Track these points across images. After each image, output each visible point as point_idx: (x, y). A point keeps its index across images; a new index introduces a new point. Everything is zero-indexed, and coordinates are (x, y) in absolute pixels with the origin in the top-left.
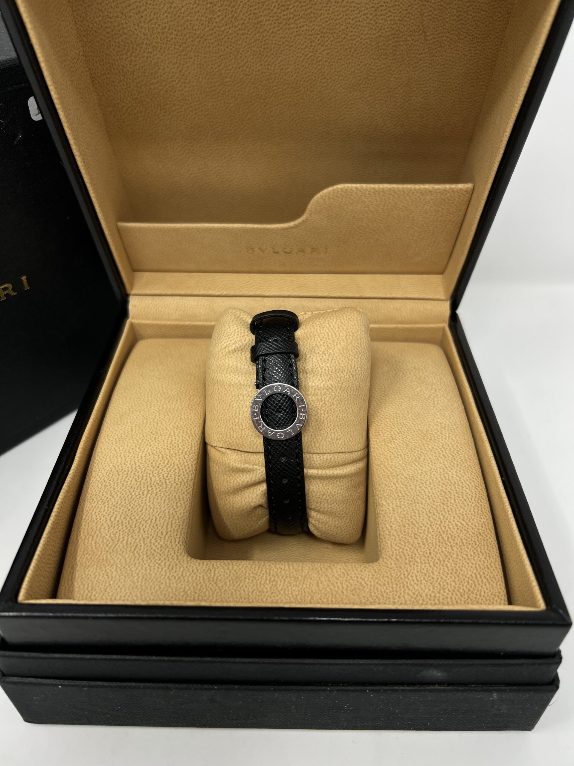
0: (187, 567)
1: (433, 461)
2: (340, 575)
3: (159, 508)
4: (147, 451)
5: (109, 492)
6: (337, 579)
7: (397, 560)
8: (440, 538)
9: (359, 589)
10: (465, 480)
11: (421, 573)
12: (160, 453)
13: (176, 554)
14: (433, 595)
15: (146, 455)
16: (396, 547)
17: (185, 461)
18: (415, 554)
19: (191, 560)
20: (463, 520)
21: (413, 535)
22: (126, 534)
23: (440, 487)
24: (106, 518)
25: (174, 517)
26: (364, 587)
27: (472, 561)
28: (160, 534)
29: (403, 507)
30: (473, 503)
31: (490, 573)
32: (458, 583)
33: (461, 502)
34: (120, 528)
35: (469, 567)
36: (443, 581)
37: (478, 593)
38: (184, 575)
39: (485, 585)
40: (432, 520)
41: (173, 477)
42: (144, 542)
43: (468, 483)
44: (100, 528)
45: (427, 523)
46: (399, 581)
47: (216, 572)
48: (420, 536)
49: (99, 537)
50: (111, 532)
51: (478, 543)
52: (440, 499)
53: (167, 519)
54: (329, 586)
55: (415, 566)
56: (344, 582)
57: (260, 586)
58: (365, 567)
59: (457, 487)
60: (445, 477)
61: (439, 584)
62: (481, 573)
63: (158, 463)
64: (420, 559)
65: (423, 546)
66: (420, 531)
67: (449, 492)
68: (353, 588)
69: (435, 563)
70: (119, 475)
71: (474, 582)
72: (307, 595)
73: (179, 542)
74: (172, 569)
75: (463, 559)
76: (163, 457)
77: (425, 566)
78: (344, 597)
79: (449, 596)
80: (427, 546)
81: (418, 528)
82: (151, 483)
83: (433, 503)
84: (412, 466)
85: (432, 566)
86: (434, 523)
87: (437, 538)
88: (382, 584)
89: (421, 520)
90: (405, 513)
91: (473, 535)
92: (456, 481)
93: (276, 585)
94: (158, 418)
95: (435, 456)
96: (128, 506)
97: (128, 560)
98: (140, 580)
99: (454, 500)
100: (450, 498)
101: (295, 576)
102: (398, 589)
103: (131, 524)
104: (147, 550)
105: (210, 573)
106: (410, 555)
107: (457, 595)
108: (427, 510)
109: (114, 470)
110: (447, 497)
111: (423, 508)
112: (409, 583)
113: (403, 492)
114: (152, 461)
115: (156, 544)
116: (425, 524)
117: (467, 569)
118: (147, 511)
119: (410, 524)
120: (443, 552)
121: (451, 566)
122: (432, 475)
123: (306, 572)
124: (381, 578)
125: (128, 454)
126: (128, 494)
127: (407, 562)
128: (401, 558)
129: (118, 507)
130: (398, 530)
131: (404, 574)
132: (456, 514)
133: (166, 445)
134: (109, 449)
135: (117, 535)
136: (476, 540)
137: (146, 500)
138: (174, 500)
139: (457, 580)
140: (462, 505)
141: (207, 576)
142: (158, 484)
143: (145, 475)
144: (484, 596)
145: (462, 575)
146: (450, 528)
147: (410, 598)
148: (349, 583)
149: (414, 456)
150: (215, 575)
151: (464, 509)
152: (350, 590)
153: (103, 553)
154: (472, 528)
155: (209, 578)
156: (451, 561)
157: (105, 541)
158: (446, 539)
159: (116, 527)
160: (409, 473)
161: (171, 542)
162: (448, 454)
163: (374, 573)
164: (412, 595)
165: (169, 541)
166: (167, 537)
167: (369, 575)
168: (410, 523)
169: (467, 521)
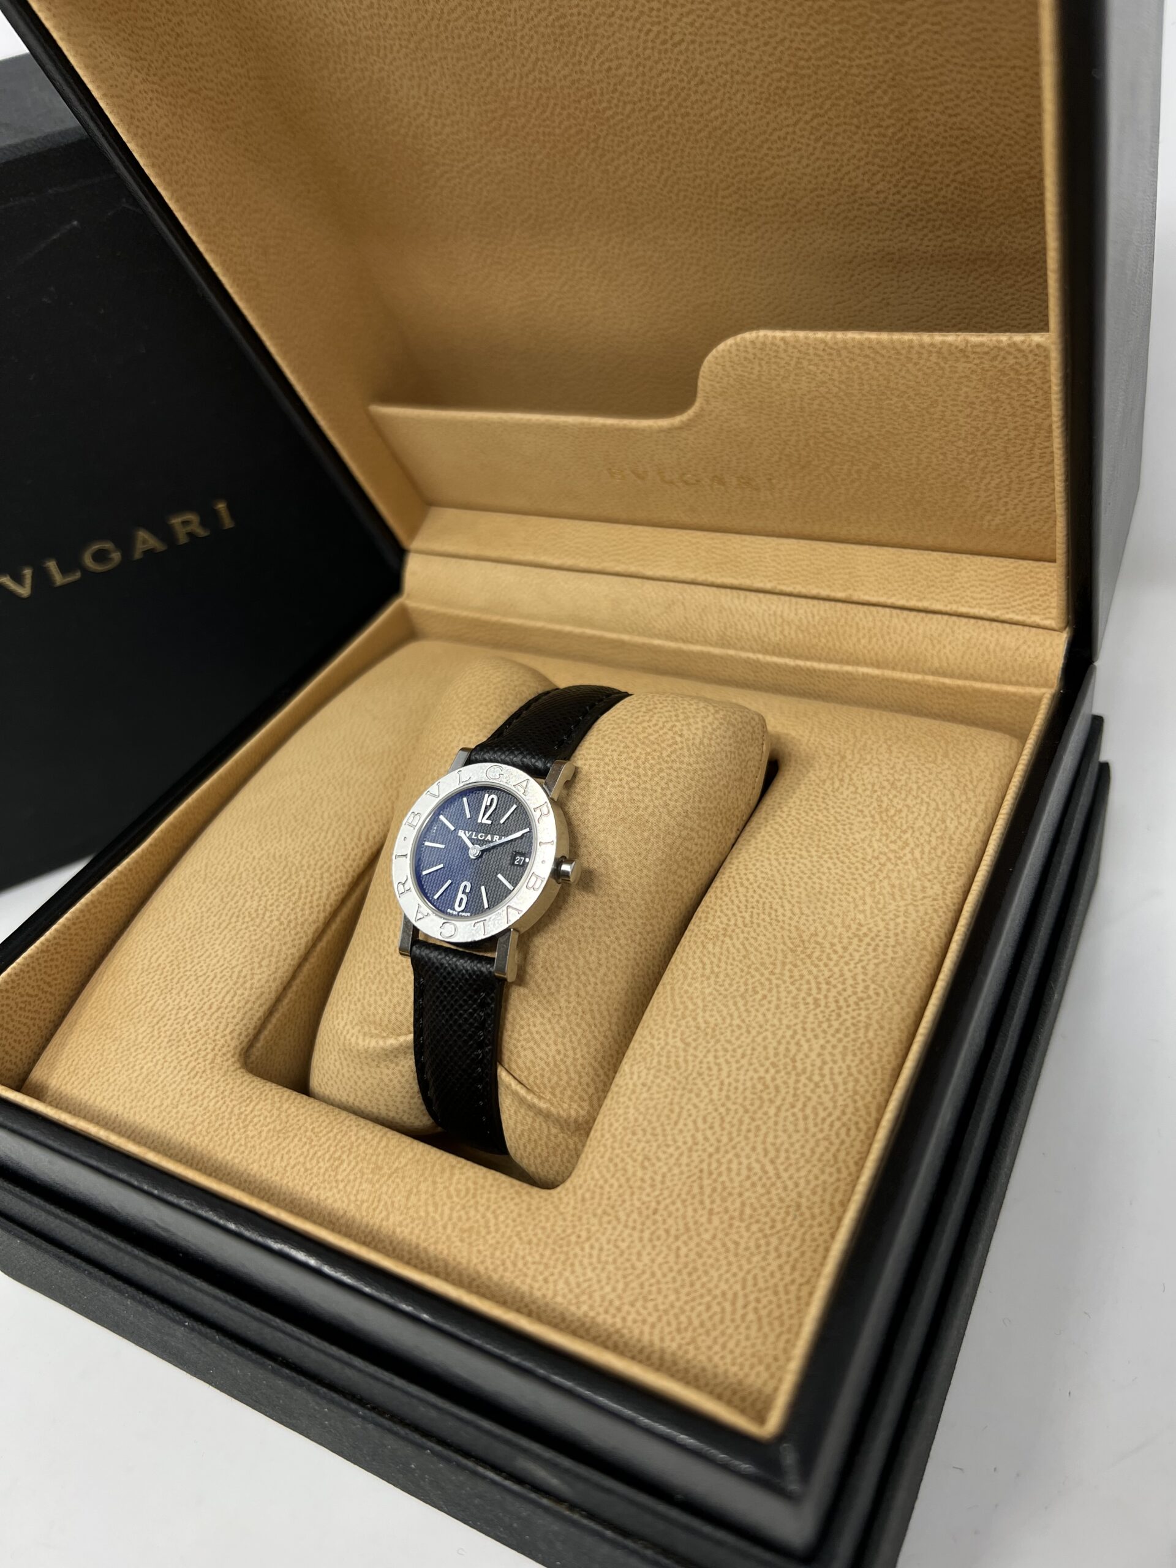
0: (219, 1081)
1: (783, 1007)
3: (229, 959)
5: (174, 909)
6: (449, 1197)
7: (584, 1200)
8: (696, 1185)
9: (478, 1233)
10: (836, 1070)
11: (615, 1245)
14: (617, 1303)
16: (596, 1172)
17: (319, 883)
18: (624, 1201)
20: (772, 1162)
21: (640, 1158)
22: (159, 992)
23: (762, 1071)
24: (147, 954)
25: (245, 982)
27: (744, 1262)
28: (206, 1007)
29: (655, 1089)
30: (822, 1131)
33: (791, 1119)
34: (156, 977)
35: (727, 1271)
36: (653, 1281)
38: (206, 1094)
41: (281, 908)
42: (177, 1014)
44: (131, 969)
45: (685, 1143)
46: (561, 1247)
47: (258, 1107)
48: (653, 1165)
49: (122, 985)
50: (141, 980)
52: (745, 1098)
53: (231, 983)
54: (426, 1204)
56: (458, 1208)
57: (311, 1159)
58: (517, 1192)
59: (804, 1081)
60: (788, 1050)
61: (642, 1286)
64: (628, 1216)
65: (648, 1190)
66: (660, 1154)
67: (777, 1087)
68: (467, 1226)
69: (654, 1237)
72: (381, 1207)
74: (195, 1077)
75: (722, 1250)
77: (630, 1235)
78: (444, 1238)
79: (650, 1320)
80: (657, 1193)
81: (659, 1147)
82: (240, 911)
83: (723, 1100)
84: (726, 1006)
85: (646, 1240)
86: (700, 1147)
87: (689, 1181)
88: (525, 1239)
89: (676, 1131)
92: (809, 1068)
93: (337, 1167)
95: (795, 998)
96: (187, 941)
97: (140, 1038)
98: (140, 1078)
99: (779, 1109)
100: (771, 1101)
101: (380, 1163)
102: (552, 1263)
103: (174, 975)
104: (175, 1030)
106: (613, 1198)
107: (669, 1324)
108: (702, 1113)
109: (203, 871)
110: (765, 1097)
111: (695, 1106)
112: (580, 1258)
113: (673, 1058)
114: (265, 870)
115: (192, 1023)
116: (680, 1144)
117: (721, 1276)
118: (208, 960)
119: (649, 1130)
120: (684, 1217)
121: (687, 1256)
122: (759, 1039)
123: (403, 1163)
124: (531, 1228)
127: (599, 1211)
130: (619, 1138)
131: (579, 1237)
133: (303, 845)
135: (145, 990)
136: (779, 1218)
137: (217, 939)
138: (261, 951)
139: (684, 1291)
141: (240, 1109)
145: (703, 1285)
146: (729, 1170)
147: (566, 1291)
148: (467, 1213)
149: (746, 984)
150: (252, 1112)
151: (790, 1137)
154: (785, 1188)
155: (241, 1113)
156: (692, 1244)
157: (126, 993)
158: (708, 1190)
159: (152, 975)
160: (711, 1020)
162: (831, 999)
163: (524, 1212)
164: (573, 1285)
165: (216, 1024)
166: (215, 1016)
167: (512, 1212)
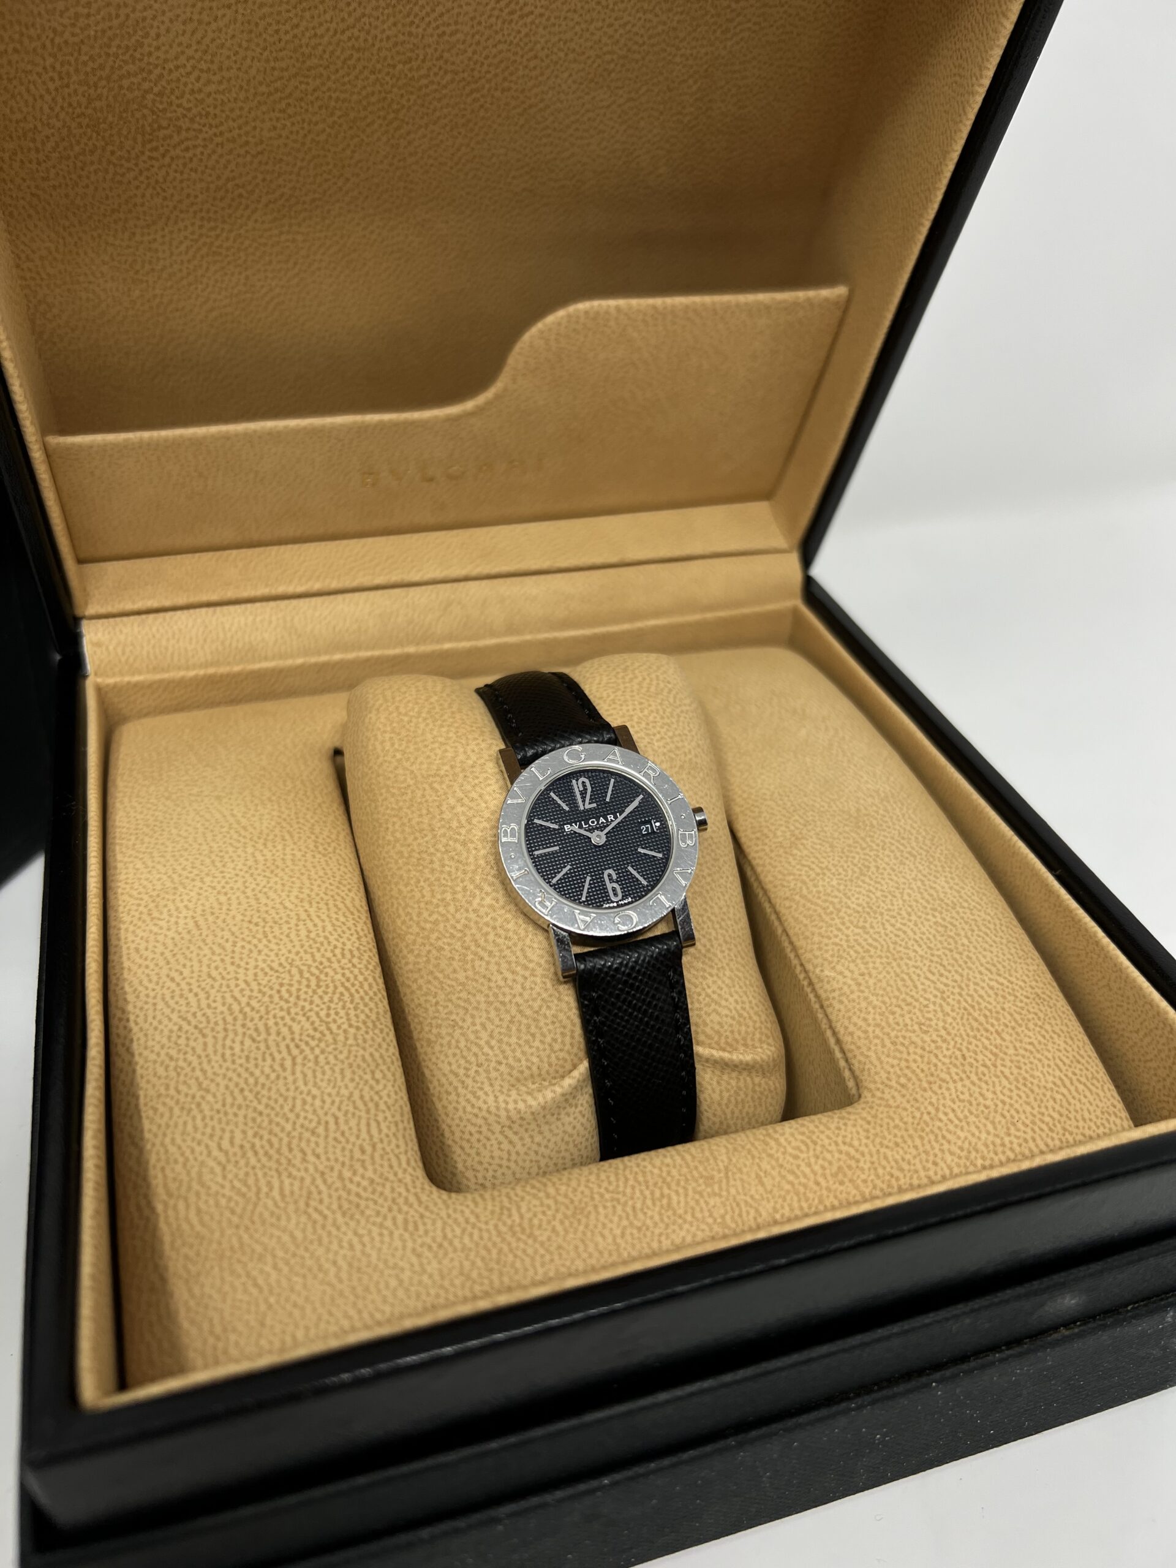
0: (449, 1216)
1: (896, 868)
2: (798, 1148)
3: (334, 1092)
4: (256, 967)
5: (192, 1082)
6: (796, 1157)
7: (903, 1086)
8: (971, 1021)
9: (849, 1167)
10: (969, 894)
11: (960, 1101)
12: (291, 964)
13: (413, 1190)
14: (998, 1141)
15: (256, 975)
16: (890, 1060)
17: (356, 971)
18: (936, 1065)
19: (450, 1198)
20: (999, 975)
21: (916, 1027)
22: (274, 1173)
23: (930, 917)
24: (207, 1146)
25: (377, 1105)
26: (858, 1161)
27: (1046, 1053)
28: (357, 1154)
29: (874, 972)
30: (1001, 937)
31: (1085, 1071)
32: (1035, 1105)
33: (980, 939)
34: (253, 1161)
35: (1043, 1067)
36: (1007, 1107)
37: (1079, 1117)
38: (450, 1235)
39: (1085, 1097)
40: (942, 987)
41: (342, 1013)
42: (325, 1182)
43: (977, 899)
44: (200, 1175)
45: (936, 996)
46: (923, 1130)
47: (523, 1210)
48: (930, 1026)
49: (204, 1197)
50: (230, 1176)
51: (1041, 1015)
52: (941, 942)
53: (363, 1114)
54: (783, 1177)
55: (944, 1090)
56: (813, 1160)
57: (635, 1216)
58: (843, 1118)
59: (961, 910)
60: (931, 895)
61: (1003, 1116)
62: (1070, 1074)
63: (293, 990)
64: (949, 1073)
65: (944, 1046)
66: (926, 1015)
67: (951, 924)
68: (834, 1169)
69: (980, 1075)
70: (204, 1036)
71: (1064, 1095)
72: (744, 1209)
73: (408, 1163)
74: (416, 1228)
75: (1028, 1054)
76: (301, 972)
77: (964, 1086)
78: (825, 1192)
79: (1028, 1137)
80: (952, 1043)
81: (921, 1011)
82: (293, 1040)
83: (929, 952)
84: (860, 887)
85: (977, 1082)
86: (947, 993)
87: (964, 1021)
88: (891, 1145)
89: (921, 993)
90: (884, 984)
91: (1028, 1001)
92: (955, 900)
93: (669, 1204)
94: (253, 886)
95: (896, 858)
96: (255, 1103)
97: (299, 1235)
98: (344, 1275)
99: (966, 937)
100: (959, 935)
101: (704, 1173)
102: (928, 1147)
103: (276, 1145)
104: (339, 1198)
105: (510, 1216)
106: (926, 1069)
107: (1042, 1130)
108: (925, 969)
109: (186, 1027)
110: (952, 934)
111: (916, 967)
112: (944, 1128)
113: (864, 943)
114: (277, 987)
115: (356, 1179)
116: (933, 999)
117: (1042, 1072)
118: (307, 1107)
119: (903, 1004)
120: (986, 1048)
121: (1012, 1074)
122: (906, 897)
123: (724, 1158)
124: (886, 1133)
125: (209, 980)
126: (246, 1075)
127: (925, 1085)
128: (909, 1080)
129: (230, 1111)
130: (883, 1024)
131: (929, 1113)
132: (982, 965)
133: (297, 943)
134: (155, 979)
135: (251, 1181)
136: (1036, 1010)
137: (295, 1082)
138: (364, 1065)
139: (1032, 1099)
140: (987, 946)
141: (505, 1224)
142: (313, 1038)
143: (271, 1023)
144: (1091, 1120)
145: (1039, 1087)
147: (956, 1160)
148: (824, 1159)
149: (855, 865)
151: (991, 952)
152: (832, 1175)
153: (229, 1232)
154: (1021, 988)
155: (512, 1227)
156: (1008, 1064)
157: (223, 1202)
158: (982, 1019)
159: (242, 1162)
160: (860, 901)
161: (391, 1167)
162: (917, 849)
163: (866, 1126)
164: (959, 1152)
165: (386, 1164)
167: (858, 1133)
168: (900, 1003)
169: (1007, 975)
